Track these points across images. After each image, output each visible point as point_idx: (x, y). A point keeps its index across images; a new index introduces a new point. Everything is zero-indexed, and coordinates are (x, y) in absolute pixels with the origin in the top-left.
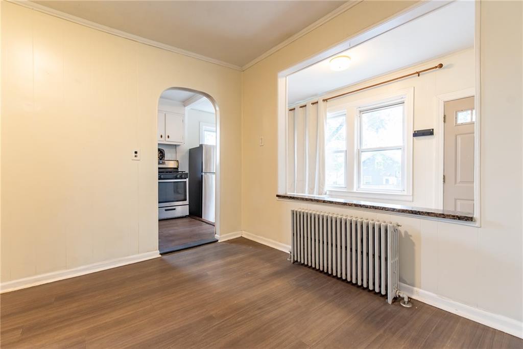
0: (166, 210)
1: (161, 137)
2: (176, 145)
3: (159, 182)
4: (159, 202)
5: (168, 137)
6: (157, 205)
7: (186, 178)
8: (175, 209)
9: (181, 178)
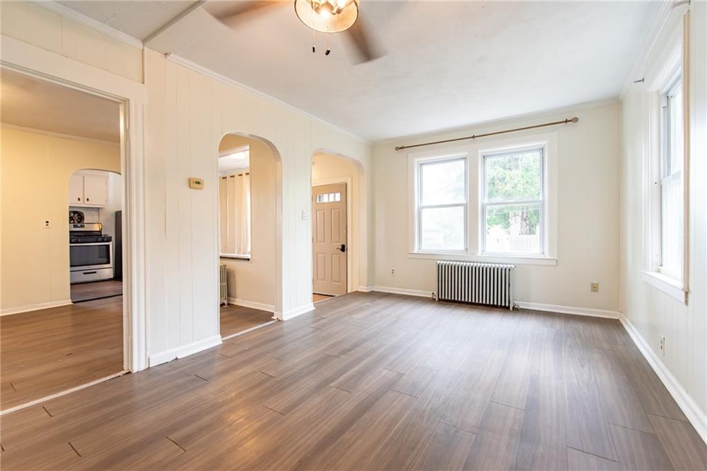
0: (84, 273)
1: (79, 199)
2: (98, 208)
3: (70, 246)
4: (71, 266)
5: (88, 200)
6: (69, 268)
7: (109, 242)
8: (95, 272)
9: (103, 241)
